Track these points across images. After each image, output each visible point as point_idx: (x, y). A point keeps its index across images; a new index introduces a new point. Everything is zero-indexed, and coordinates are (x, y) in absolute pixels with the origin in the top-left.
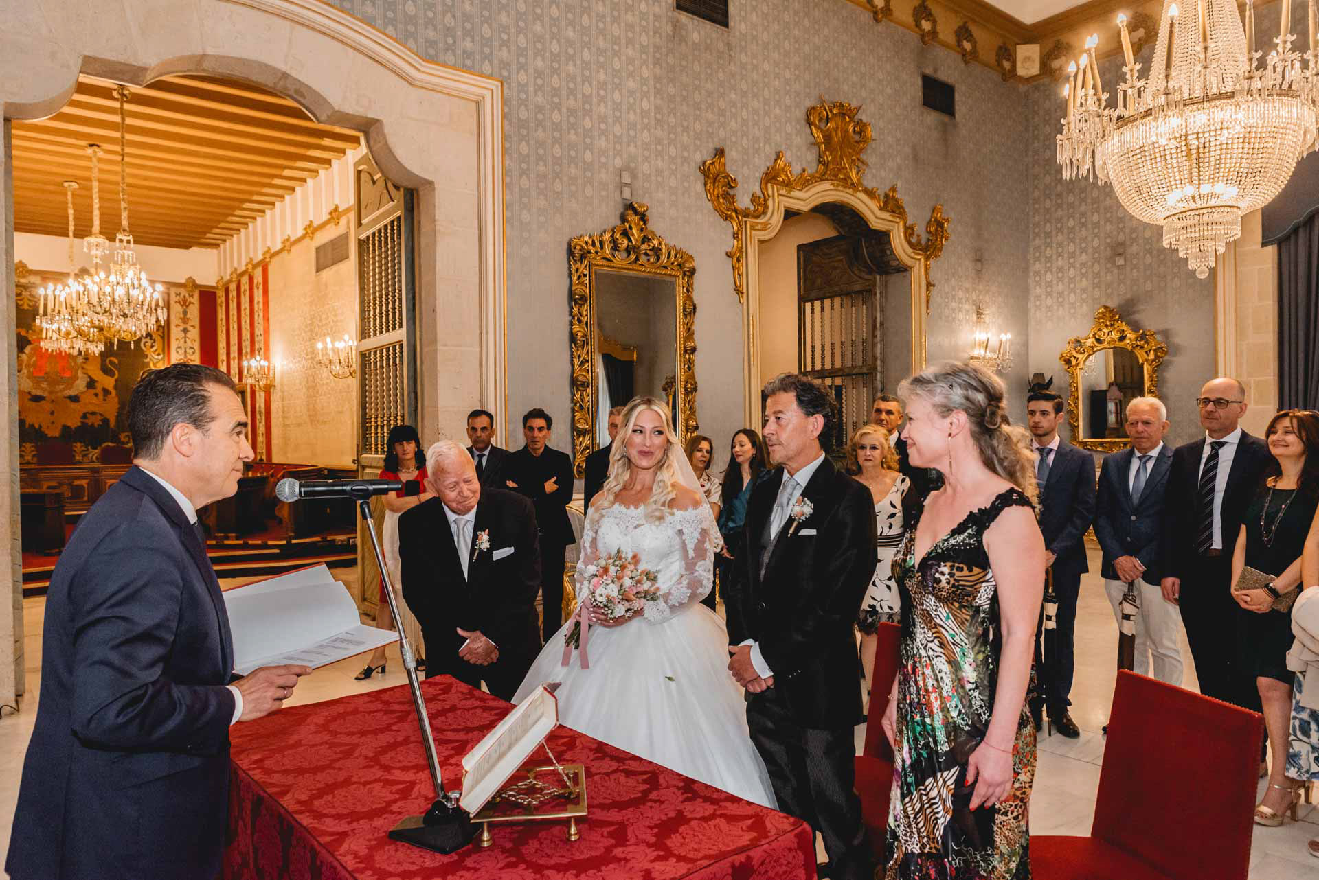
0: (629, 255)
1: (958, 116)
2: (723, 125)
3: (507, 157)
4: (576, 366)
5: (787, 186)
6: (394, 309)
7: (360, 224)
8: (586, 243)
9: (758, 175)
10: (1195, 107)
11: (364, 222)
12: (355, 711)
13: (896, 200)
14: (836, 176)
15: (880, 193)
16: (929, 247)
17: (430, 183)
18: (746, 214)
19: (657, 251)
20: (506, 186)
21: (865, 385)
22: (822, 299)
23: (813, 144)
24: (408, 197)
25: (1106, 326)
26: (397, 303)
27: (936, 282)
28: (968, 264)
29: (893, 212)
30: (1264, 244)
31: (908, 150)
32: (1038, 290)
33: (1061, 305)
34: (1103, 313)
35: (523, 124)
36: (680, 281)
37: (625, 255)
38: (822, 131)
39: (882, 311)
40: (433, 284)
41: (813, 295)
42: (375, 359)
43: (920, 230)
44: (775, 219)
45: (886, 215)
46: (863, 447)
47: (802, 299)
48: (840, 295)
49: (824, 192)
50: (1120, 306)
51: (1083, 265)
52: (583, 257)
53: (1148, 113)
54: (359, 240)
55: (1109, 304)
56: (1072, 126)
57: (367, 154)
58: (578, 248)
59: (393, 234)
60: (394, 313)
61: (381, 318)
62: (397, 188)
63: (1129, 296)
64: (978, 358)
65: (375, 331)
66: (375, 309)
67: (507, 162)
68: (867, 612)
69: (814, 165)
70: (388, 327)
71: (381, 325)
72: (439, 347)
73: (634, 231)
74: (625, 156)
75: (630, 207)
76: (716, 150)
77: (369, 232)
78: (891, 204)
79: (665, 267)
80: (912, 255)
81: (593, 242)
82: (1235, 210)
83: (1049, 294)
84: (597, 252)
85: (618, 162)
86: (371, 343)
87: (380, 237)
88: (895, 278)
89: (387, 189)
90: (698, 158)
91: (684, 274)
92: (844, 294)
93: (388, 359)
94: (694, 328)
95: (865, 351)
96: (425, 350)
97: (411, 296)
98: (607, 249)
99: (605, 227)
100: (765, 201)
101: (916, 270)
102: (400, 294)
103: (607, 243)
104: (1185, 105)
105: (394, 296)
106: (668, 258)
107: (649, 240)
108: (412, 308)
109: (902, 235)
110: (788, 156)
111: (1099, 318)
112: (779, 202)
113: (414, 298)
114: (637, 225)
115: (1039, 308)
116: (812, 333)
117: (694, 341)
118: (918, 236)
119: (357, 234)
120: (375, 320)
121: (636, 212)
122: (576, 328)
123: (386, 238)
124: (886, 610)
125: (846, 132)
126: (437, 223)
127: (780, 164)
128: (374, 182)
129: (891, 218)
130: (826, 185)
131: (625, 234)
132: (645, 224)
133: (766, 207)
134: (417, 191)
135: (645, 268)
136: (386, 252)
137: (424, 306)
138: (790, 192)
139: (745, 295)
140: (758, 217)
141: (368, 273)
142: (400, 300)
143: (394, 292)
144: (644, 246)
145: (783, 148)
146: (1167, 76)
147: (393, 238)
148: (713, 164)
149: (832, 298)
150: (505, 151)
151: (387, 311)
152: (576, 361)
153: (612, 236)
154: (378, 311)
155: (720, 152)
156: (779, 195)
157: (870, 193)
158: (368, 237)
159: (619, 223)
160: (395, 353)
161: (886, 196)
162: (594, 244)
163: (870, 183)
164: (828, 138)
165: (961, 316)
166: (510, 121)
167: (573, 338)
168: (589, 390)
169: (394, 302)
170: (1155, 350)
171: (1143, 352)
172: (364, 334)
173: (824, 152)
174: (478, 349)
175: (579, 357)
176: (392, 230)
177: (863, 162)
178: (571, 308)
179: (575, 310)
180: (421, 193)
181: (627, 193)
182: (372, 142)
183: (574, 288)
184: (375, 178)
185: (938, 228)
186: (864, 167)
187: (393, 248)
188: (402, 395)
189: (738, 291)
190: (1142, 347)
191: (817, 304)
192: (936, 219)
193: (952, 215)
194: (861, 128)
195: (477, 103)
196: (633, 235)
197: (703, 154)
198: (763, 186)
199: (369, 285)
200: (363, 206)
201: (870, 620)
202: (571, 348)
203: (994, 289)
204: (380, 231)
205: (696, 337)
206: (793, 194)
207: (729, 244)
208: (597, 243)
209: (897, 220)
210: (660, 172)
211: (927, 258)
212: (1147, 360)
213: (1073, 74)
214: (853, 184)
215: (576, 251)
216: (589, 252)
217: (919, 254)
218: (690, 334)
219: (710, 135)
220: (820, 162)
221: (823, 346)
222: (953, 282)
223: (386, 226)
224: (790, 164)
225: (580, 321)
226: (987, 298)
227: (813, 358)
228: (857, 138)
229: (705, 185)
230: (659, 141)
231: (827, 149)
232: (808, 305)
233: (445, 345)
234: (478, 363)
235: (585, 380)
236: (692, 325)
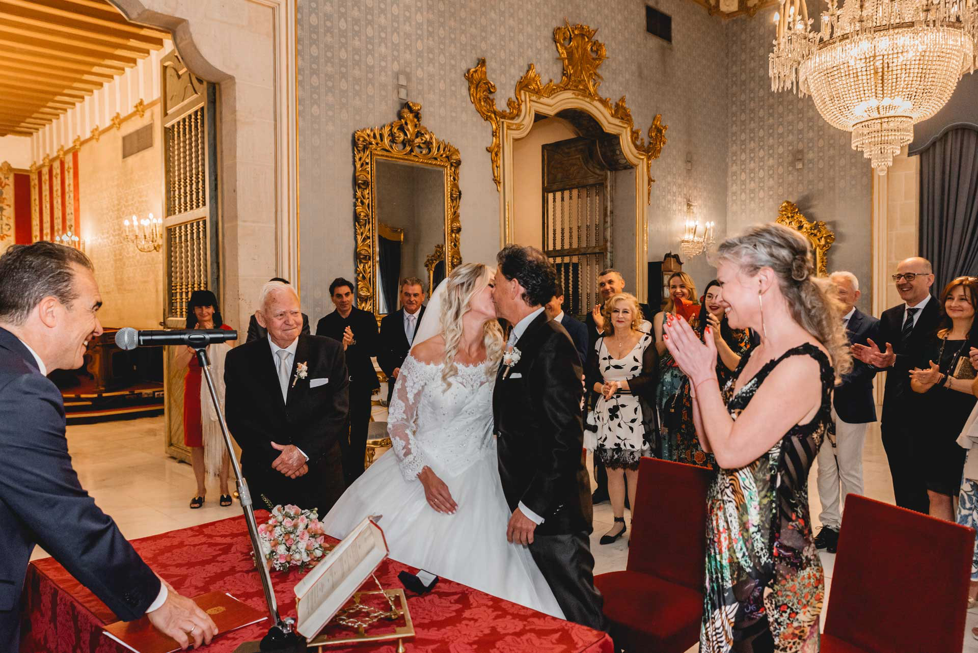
0: (405, 146)
1: (673, 42)
2: (484, 39)
3: (299, 58)
4: (359, 241)
5: (537, 93)
6: (197, 189)
7: (166, 114)
8: (369, 136)
9: (514, 83)
10: (882, 33)
11: (169, 112)
12: (181, 544)
13: (625, 109)
14: (577, 87)
15: (612, 103)
16: (650, 150)
17: (232, 78)
18: (503, 115)
19: (428, 144)
20: (299, 83)
21: (597, 262)
22: (562, 190)
23: (558, 59)
24: (211, 90)
25: (788, 217)
26: (200, 184)
27: (655, 179)
28: (680, 163)
29: (622, 119)
30: (909, 155)
31: (634, 68)
32: (734, 188)
33: (752, 199)
34: (785, 207)
35: (314, 29)
36: (448, 171)
37: (401, 147)
38: (566, 48)
39: (612, 201)
40: (234, 167)
41: (555, 187)
42: (180, 233)
43: (643, 135)
44: (527, 121)
45: (617, 122)
46: (617, 311)
47: (546, 190)
48: (577, 188)
49: (567, 100)
50: (798, 202)
51: (771, 167)
52: (365, 148)
53: (844, 37)
54: (165, 128)
55: (790, 200)
56: (782, 47)
57: (173, 52)
58: (361, 139)
59: (196, 123)
60: (198, 193)
61: (186, 197)
62: (200, 81)
63: (806, 193)
64: (687, 242)
65: (180, 209)
66: (180, 189)
67: (300, 62)
68: (614, 450)
69: (559, 76)
70: (192, 205)
71: (186, 203)
72: (240, 223)
73: (409, 127)
74: (402, 62)
75: (406, 105)
76: (479, 60)
77: (174, 121)
78: (621, 112)
79: (436, 159)
80: (638, 155)
81: (374, 134)
82: (910, 120)
83: (743, 191)
84: (377, 144)
85: (396, 67)
86: (177, 218)
87: (184, 125)
88: (622, 174)
89: (192, 83)
90: (464, 66)
91: (452, 165)
92: (581, 187)
93: (192, 233)
94: (459, 211)
95: (597, 235)
96: (226, 225)
97: (213, 178)
98: (386, 141)
99: (384, 122)
100: (519, 105)
101: (640, 167)
102: (204, 176)
103: (386, 136)
104: (875, 31)
105: (197, 178)
106: (438, 150)
107: (422, 135)
108: (215, 188)
109: (629, 138)
110: (538, 68)
111: (782, 211)
112: (530, 107)
113: (216, 179)
114: (412, 121)
115: (734, 201)
116: (554, 219)
117: (459, 222)
118: (642, 139)
119: (163, 122)
120: (180, 199)
121: (411, 110)
122: (359, 209)
123: (190, 126)
124: (629, 447)
125: (585, 49)
126: (238, 114)
127: (532, 74)
128: (179, 77)
129: (620, 124)
130: (568, 94)
131: (402, 129)
132: (418, 120)
133: (519, 110)
134: (219, 84)
135: (418, 160)
136: (190, 139)
137: (225, 187)
138: (539, 98)
139: (502, 184)
140: (513, 118)
141: (174, 157)
142: (204, 181)
143: (197, 174)
144: (418, 140)
145: (534, 62)
146: (862, 7)
147: (196, 127)
148: (476, 72)
149: (570, 189)
150: (298, 53)
151: (191, 191)
152: (359, 237)
153: (391, 130)
154: (182, 191)
155: (482, 62)
156: (530, 100)
157: (604, 102)
158: (173, 126)
159: (396, 119)
160: (198, 228)
161: (617, 105)
162: (375, 137)
163: (604, 94)
164: (570, 54)
165: (674, 207)
166: (302, 26)
167: (356, 218)
168: (370, 263)
169: (198, 183)
170: (825, 238)
171: (816, 239)
172: (170, 211)
173: (567, 66)
174: (274, 226)
175: (362, 234)
176: (196, 119)
177: (599, 76)
178: (355, 191)
179: (359, 194)
180: (223, 87)
181: (403, 94)
182: (178, 41)
183: (357, 174)
184: (180, 73)
185: (657, 132)
186: (599, 80)
187: (196, 135)
188: (206, 265)
189: (496, 181)
190: (815, 235)
191: (558, 194)
192: (656, 126)
193: (669, 124)
194: (597, 47)
195: (273, 9)
196: (408, 130)
197: (468, 63)
198: (517, 92)
199: (174, 168)
200: (169, 98)
201: (616, 456)
202: (355, 226)
203: (700, 185)
204: (184, 120)
205: (461, 218)
206: (542, 100)
207: (490, 141)
208: (378, 136)
209: (626, 126)
210: (431, 76)
211: (649, 158)
212: (819, 246)
213: (783, 3)
214: (590, 94)
215: (360, 142)
216: (371, 144)
217: (642, 155)
218: (456, 217)
219: (474, 47)
220: (564, 74)
221: (563, 230)
222: (669, 179)
223: (190, 116)
224: (539, 75)
225: (362, 203)
226: (695, 193)
227: (554, 240)
228: (594, 55)
229: (469, 90)
230: (430, 50)
231: (570, 64)
232: (551, 196)
233: (245, 221)
234: (274, 237)
235: (366, 253)
236: (457, 209)
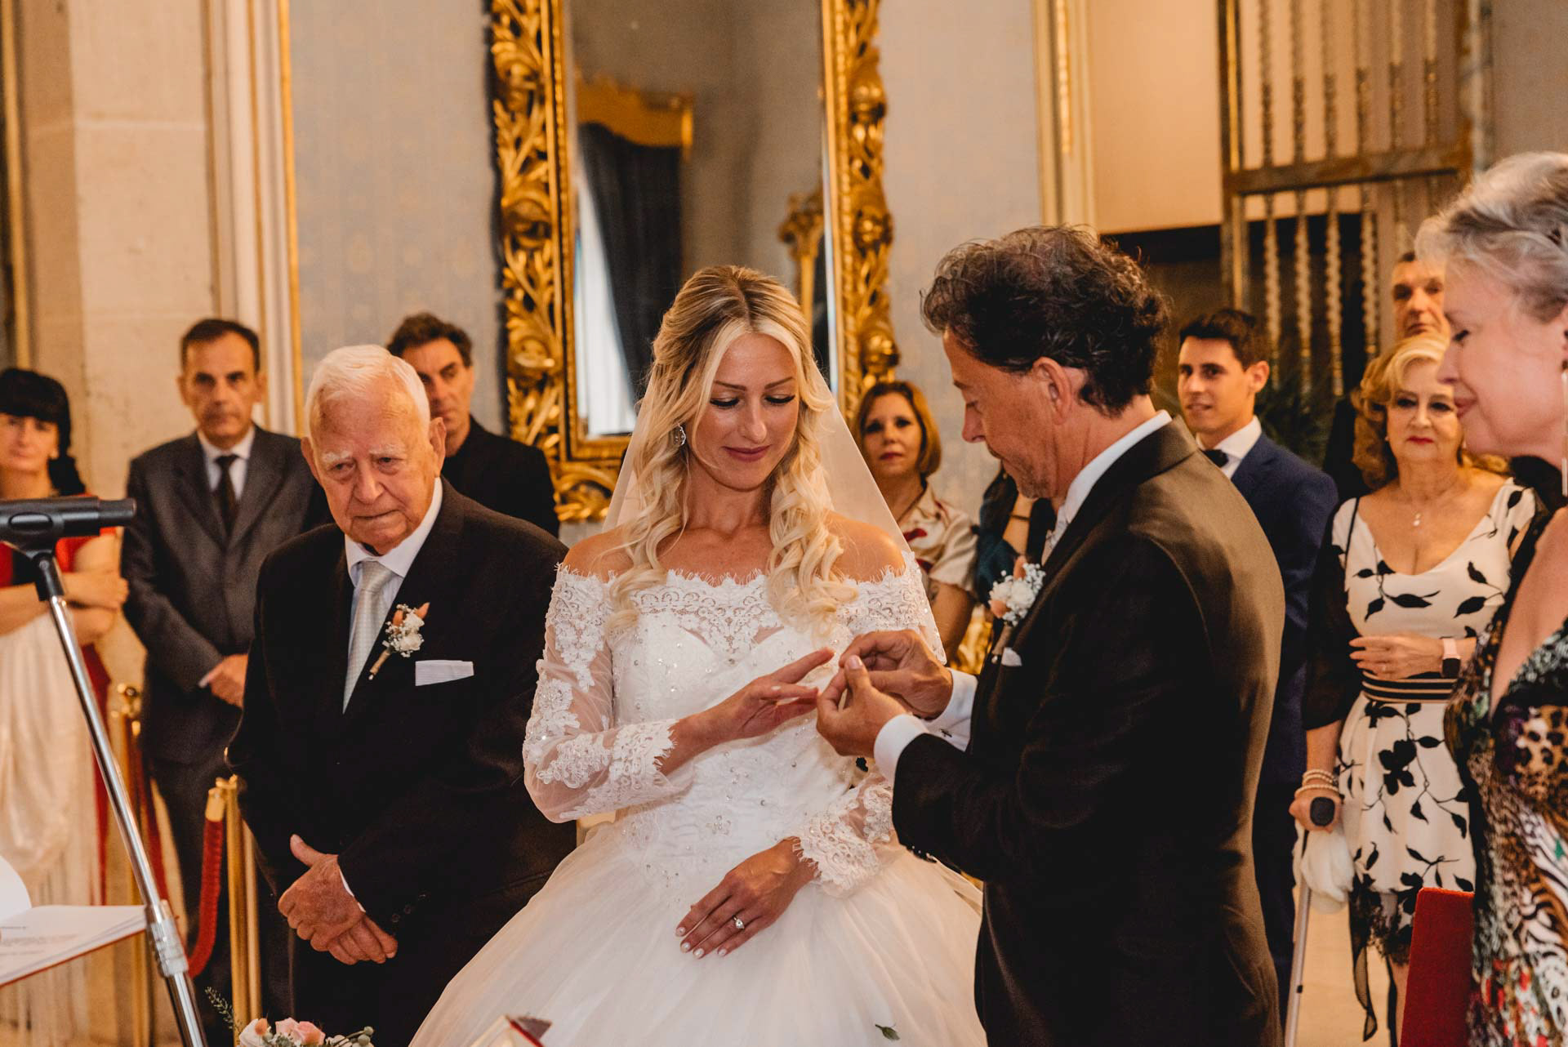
4: (509, 170)
21: (1433, 207)
46: (1407, 402)
72: (81, 123)
94: (879, 41)
95: (1432, 100)
96: (34, 133)
116: (1264, 44)
117: (878, 79)
122: (505, 50)
152: (507, 155)
167: (496, 85)
168: (550, 248)
174: (200, 127)
175: (518, 143)
202: (492, 114)
205: (884, 68)
218: (865, 62)
221: (1298, 86)
225: (516, 29)
227: (1267, 127)
233: (99, 116)
234: (200, 170)
235: (536, 214)
236: (870, 33)
